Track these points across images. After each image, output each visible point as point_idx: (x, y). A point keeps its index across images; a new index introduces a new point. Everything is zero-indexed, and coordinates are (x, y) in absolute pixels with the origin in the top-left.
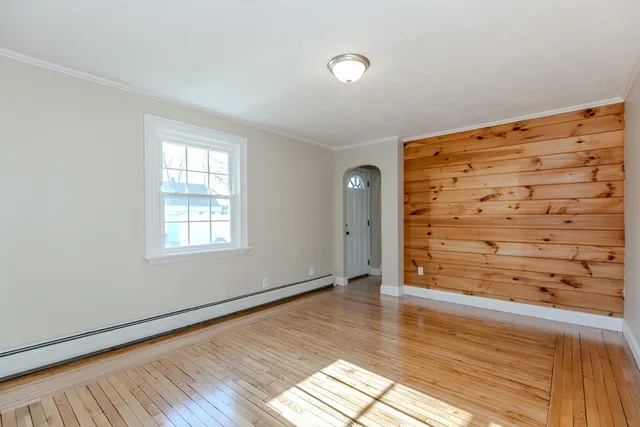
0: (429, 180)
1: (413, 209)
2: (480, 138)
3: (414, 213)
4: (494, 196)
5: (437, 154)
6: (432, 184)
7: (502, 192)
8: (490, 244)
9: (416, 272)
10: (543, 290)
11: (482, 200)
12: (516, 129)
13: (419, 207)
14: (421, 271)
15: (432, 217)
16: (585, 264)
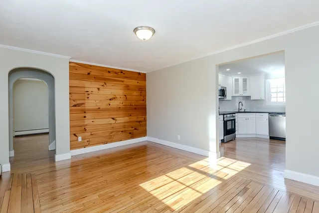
0: (84, 87)
1: (75, 103)
2: (109, 72)
3: (75, 106)
4: (114, 98)
5: (89, 74)
6: (86, 89)
7: (117, 97)
8: (113, 119)
9: (77, 140)
10: (130, 133)
11: (110, 100)
12: (122, 72)
13: (78, 102)
14: (80, 139)
15: (86, 108)
16: (139, 122)
